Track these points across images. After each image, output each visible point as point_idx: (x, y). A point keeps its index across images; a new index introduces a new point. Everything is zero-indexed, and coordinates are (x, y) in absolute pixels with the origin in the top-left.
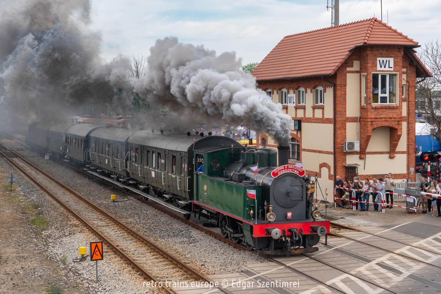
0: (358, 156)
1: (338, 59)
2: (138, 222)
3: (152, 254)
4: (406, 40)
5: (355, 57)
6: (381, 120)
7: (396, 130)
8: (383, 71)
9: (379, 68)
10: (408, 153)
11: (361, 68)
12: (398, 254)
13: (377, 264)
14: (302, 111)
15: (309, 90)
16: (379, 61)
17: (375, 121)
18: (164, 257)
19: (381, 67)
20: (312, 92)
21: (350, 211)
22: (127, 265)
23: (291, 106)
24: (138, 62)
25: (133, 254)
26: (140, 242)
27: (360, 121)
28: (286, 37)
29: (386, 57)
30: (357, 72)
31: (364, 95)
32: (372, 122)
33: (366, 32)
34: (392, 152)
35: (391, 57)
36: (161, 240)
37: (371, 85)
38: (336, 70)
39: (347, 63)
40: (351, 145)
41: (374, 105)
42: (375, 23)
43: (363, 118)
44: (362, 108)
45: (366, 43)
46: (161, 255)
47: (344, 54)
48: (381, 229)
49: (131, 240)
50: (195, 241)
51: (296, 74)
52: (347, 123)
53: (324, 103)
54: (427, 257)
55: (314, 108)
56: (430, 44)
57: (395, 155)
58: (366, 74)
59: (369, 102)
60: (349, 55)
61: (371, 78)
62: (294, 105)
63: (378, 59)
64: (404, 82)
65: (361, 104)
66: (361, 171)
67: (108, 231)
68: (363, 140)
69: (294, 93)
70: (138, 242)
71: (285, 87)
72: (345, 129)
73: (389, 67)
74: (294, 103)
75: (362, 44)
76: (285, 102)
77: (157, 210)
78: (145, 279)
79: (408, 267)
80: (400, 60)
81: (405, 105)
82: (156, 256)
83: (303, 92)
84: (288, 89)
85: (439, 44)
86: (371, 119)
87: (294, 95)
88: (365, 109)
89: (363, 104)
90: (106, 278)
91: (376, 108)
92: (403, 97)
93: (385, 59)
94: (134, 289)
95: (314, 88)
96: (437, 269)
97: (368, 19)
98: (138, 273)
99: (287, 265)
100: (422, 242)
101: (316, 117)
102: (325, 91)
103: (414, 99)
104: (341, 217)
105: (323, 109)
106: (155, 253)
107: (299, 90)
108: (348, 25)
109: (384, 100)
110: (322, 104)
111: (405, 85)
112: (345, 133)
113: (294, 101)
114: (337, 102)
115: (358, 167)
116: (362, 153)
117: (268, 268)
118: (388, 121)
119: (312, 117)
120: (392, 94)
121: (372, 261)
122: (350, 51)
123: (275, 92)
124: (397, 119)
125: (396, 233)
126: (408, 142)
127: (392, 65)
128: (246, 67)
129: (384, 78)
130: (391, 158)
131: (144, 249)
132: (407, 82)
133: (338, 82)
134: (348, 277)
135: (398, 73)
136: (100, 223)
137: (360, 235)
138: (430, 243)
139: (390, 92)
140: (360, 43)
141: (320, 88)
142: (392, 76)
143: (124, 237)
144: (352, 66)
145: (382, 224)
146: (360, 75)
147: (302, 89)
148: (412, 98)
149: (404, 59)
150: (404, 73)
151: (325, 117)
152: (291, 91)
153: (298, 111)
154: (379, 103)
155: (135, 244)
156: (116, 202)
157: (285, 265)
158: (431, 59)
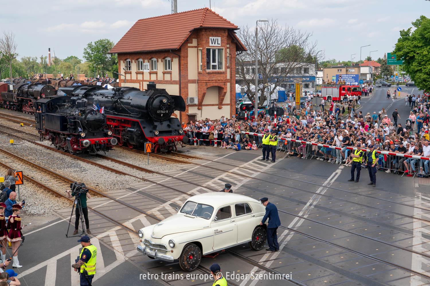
0: (197, 107)
1: (182, 37)
2: (37, 158)
3: (56, 180)
4: (229, 24)
5: (193, 36)
6: (213, 81)
7: (223, 88)
8: (213, 46)
9: (211, 44)
10: (231, 104)
11: (198, 44)
12: (232, 173)
13: (219, 179)
14: (155, 75)
15: (160, 60)
16: (211, 39)
17: (209, 83)
18: (66, 182)
19: (212, 44)
20: (162, 61)
21: (192, 146)
22: (39, 188)
23: (146, 71)
24: (8, 37)
25: (41, 181)
26: (44, 172)
27: (198, 83)
28: (139, 20)
29: (216, 36)
30: (195, 47)
31: (200, 64)
32: (206, 83)
33: (201, 18)
34: (220, 105)
35: (219, 36)
36: (59, 171)
37: (205, 56)
38: (180, 45)
39: (188, 41)
40: (192, 99)
41: (208, 71)
42: (208, 11)
43: (200, 80)
44: (199, 73)
45: (202, 26)
46: (62, 180)
47: (186, 34)
48: (217, 157)
49: (36, 171)
50: (85, 170)
51: (149, 48)
52: (189, 84)
53: (171, 70)
54: (251, 174)
55: (164, 73)
56: (242, 27)
57: (222, 106)
58: (202, 48)
59: (204, 69)
60: (190, 34)
61: (205, 51)
62: (149, 71)
63: (210, 38)
64: (228, 55)
65: (198, 70)
66: (199, 118)
67: (15, 165)
68: (200, 96)
69: (149, 62)
70: (42, 173)
71: (141, 58)
72: (187, 88)
73: (218, 44)
74: (148, 69)
75: (199, 27)
76: (142, 69)
77: (49, 150)
78: (56, 196)
79: (240, 181)
80: (225, 38)
81: (228, 70)
82: (59, 182)
83: (155, 61)
84: (144, 59)
85: (248, 27)
86: (206, 81)
87: (149, 64)
88: (201, 73)
89: (200, 70)
90: (26, 198)
91: (209, 73)
92: (228, 65)
93: (215, 38)
94: (50, 203)
95: (164, 58)
96: (259, 181)
97: (202, 8)
98: (50, 193)
99: (158, 183)
100: (246, 165)
101: (165, 79)
102: (172, 61)
103: (234, 66)
104: (187, 150)
105: (171, 74)
106: (58, 179)
107: (152, 60)
108: (187, 12)
109: (214, 67)
110: (170, 70)
111: (228, 56)
112: (188, 91)
113: (149, 68)
114: (181, 68)
115: (197, 115)
116: (200, 105)
117: (145, 185)
118: (217, 82)
119: (162, 80)
120: (220, 63)
121: (215, 178)
122: (190, 32)
123: (133, 61)
124: (224, 81)
125: (227, 159)
126: (231, 97)
127: (220, 42)
128: (98, 42)
129: (214, 51)
130: (220, 108)
131: (48, 177)
132: (230, 54)
133: (182, 54)
134: (201, 189)
135: (224, 48)
136: (7, 160)
137: (203, 162)
138: (251, 165)
139: (218, 62)
140: (198, 26)
141: (168, 59)
142: (219, 50)
143: (29, 169)
144: (192, 43)
145: (217, 154)
146: (198, 49)
147: (154, 59)
148: (233, 66)
149: (228, 38)
150: (227, 48)
151: (173, 80)
152: (146, 61)
153: (152, 75)
154: (211, 69)
155: (40, 174)
156: (14, 145)
157: (156, 183)
158: (243, 38)
